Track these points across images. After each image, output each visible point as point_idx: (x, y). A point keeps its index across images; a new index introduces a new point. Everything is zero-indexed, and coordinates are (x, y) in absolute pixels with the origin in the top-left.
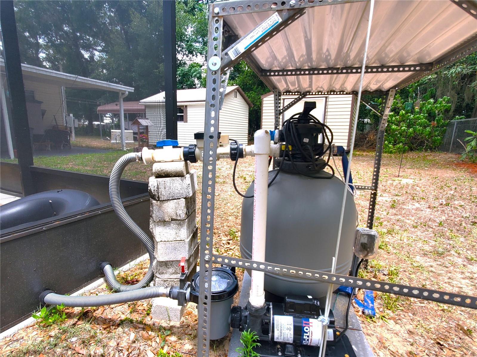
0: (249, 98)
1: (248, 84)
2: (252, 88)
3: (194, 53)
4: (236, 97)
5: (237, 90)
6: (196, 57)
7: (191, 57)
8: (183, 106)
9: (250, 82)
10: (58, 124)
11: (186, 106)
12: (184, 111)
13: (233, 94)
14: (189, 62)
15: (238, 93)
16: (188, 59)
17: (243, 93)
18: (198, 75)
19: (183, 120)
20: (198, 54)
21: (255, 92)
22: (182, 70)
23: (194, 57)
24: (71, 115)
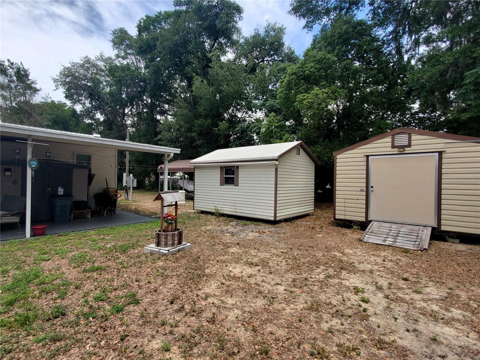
0: (314, 153)
1: (312, 137)
2: (317, 142)
3: (254, 109)
4: (299, 155)
5: (300, 146)
6: (256, 113)
7: (251, 114)
8: (234, 167)
9: (315, 135)
10: (109, 187)
11: (238, 167)
12: (235, 173)
13: (295, 151)
14: (248, 119)
15: (301, 150)
16: (247, 116)
17: (307, 147)
18: (258, 130)
19: (233, 183)
20: (258, 111)
21: (321, 145)
22: (241, 127)
23: (254, 114)
24: (131, 175)
